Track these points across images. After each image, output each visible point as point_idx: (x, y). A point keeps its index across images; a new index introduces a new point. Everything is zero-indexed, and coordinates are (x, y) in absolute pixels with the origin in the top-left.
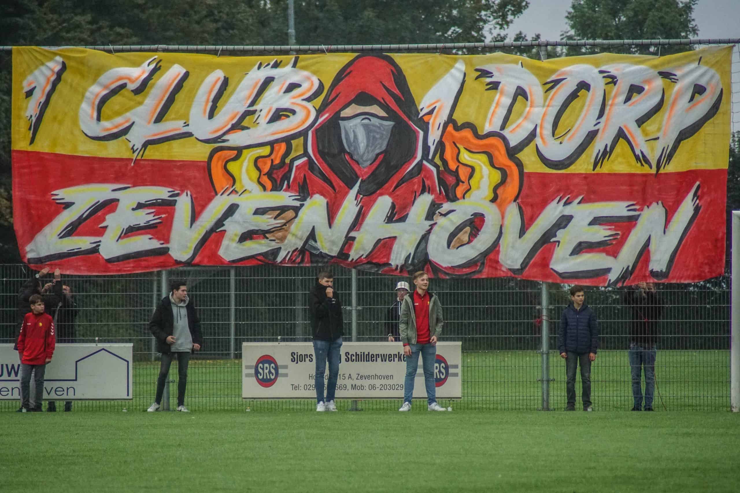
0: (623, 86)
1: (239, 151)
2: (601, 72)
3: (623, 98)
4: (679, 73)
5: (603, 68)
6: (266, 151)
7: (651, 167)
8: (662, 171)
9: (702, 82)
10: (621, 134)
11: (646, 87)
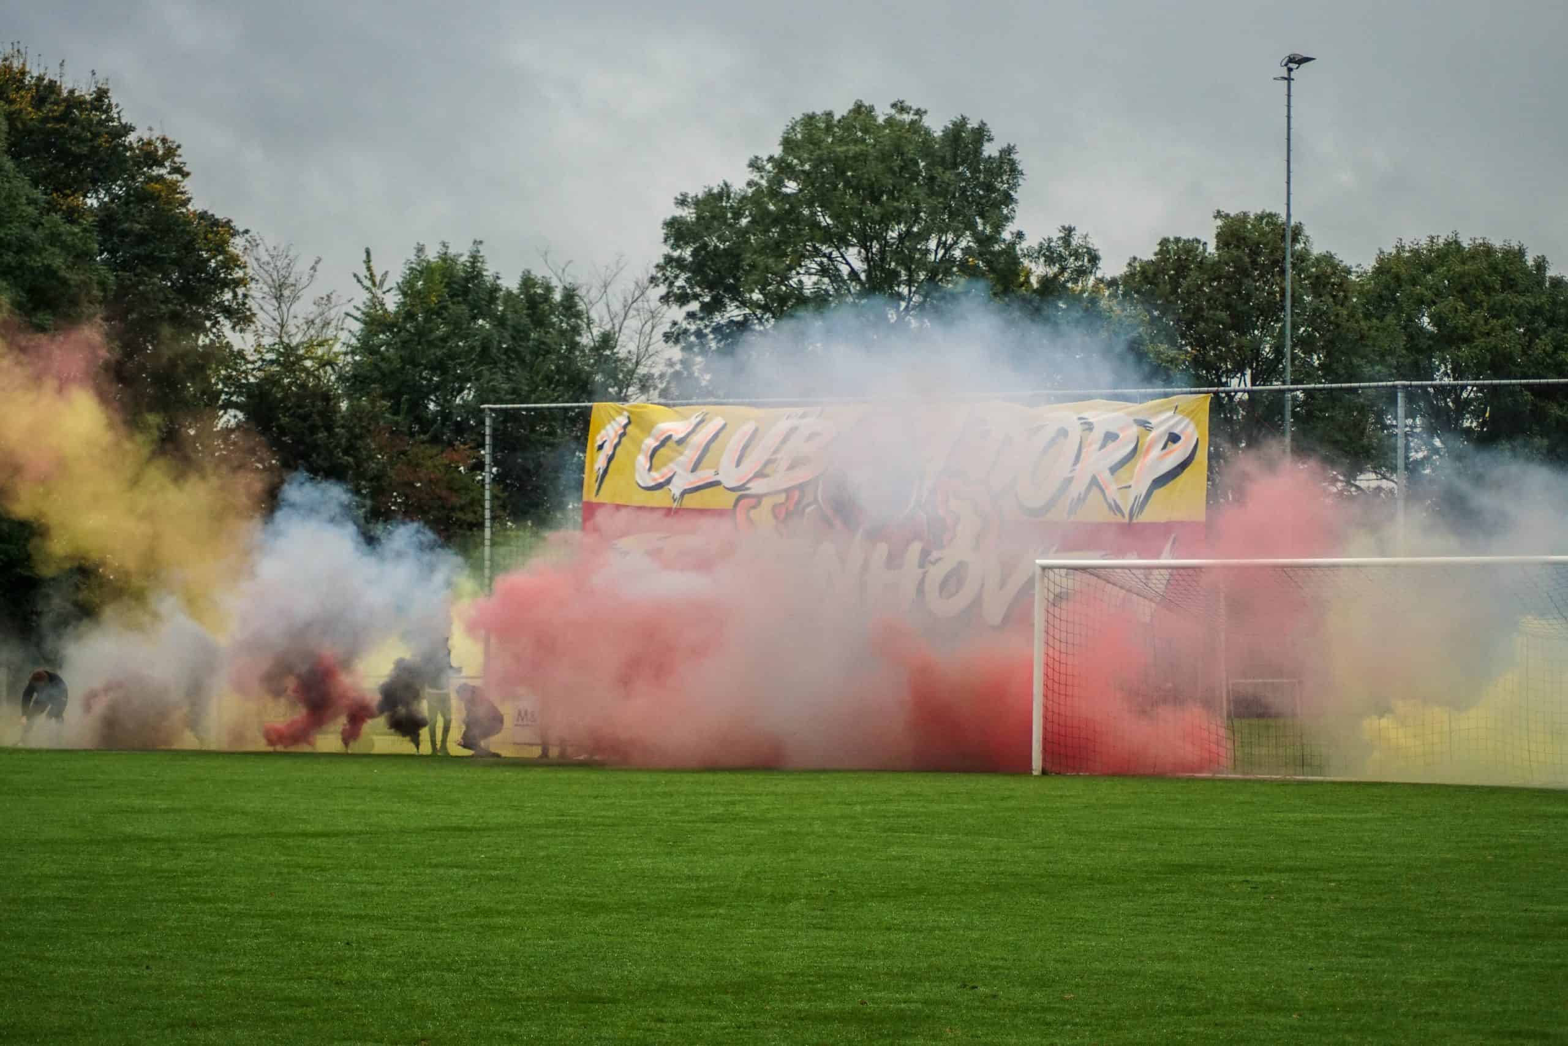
0: (1098, 434)
1: (759, 498)
2: (1080, 419)
3: (1097, 446)
4: (1154, 421)
5: (1082, 415)
6: (782, 498)
7: (1123, 516)
8: (1135, 521)
9: (1177, 431)
10: (1094, 482)
11: (1121, 436)
